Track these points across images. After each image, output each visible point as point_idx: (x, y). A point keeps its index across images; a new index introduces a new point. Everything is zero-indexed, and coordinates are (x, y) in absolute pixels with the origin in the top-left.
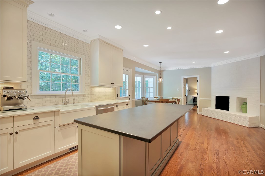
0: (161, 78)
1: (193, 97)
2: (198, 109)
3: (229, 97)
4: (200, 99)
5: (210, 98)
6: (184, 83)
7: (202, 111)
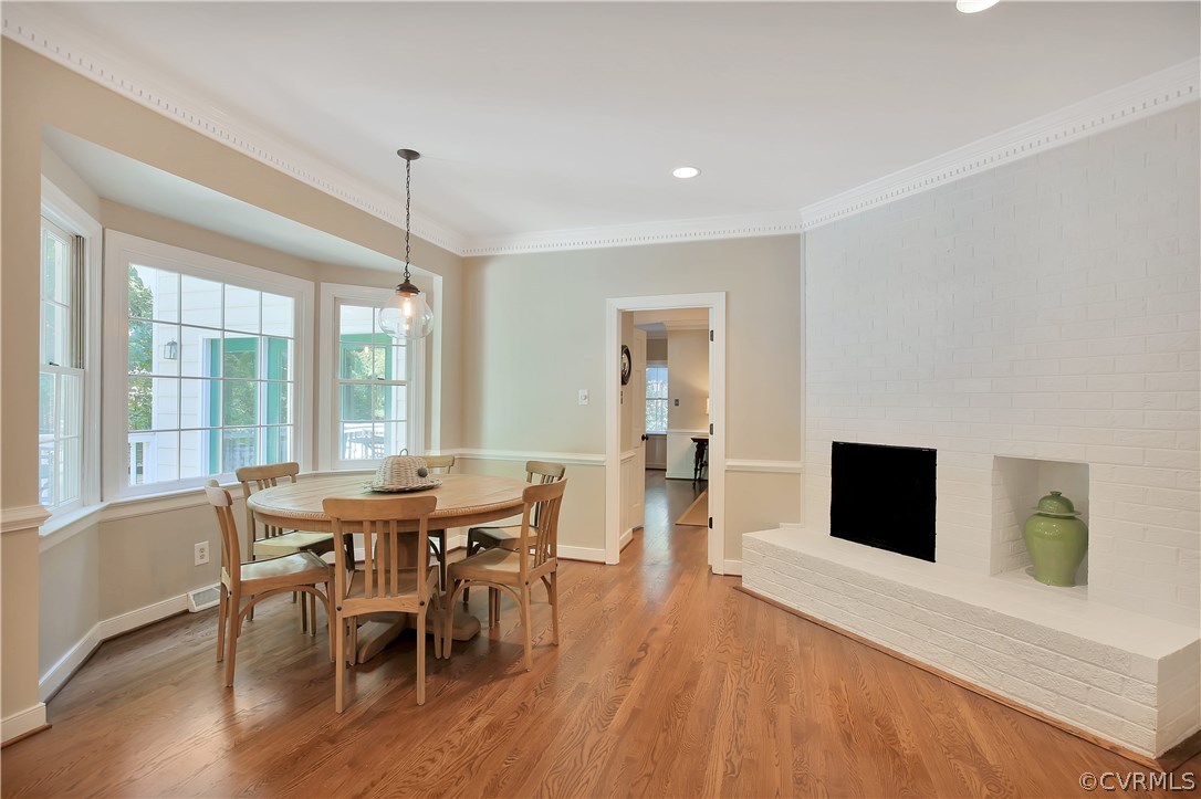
0: (414, 290)
1: (694, 440)
2: (715, 540)
3: (931, 454)
4: (731, 462)
5: (796, 456)
6: (626, 351)
7: (739, 556)
